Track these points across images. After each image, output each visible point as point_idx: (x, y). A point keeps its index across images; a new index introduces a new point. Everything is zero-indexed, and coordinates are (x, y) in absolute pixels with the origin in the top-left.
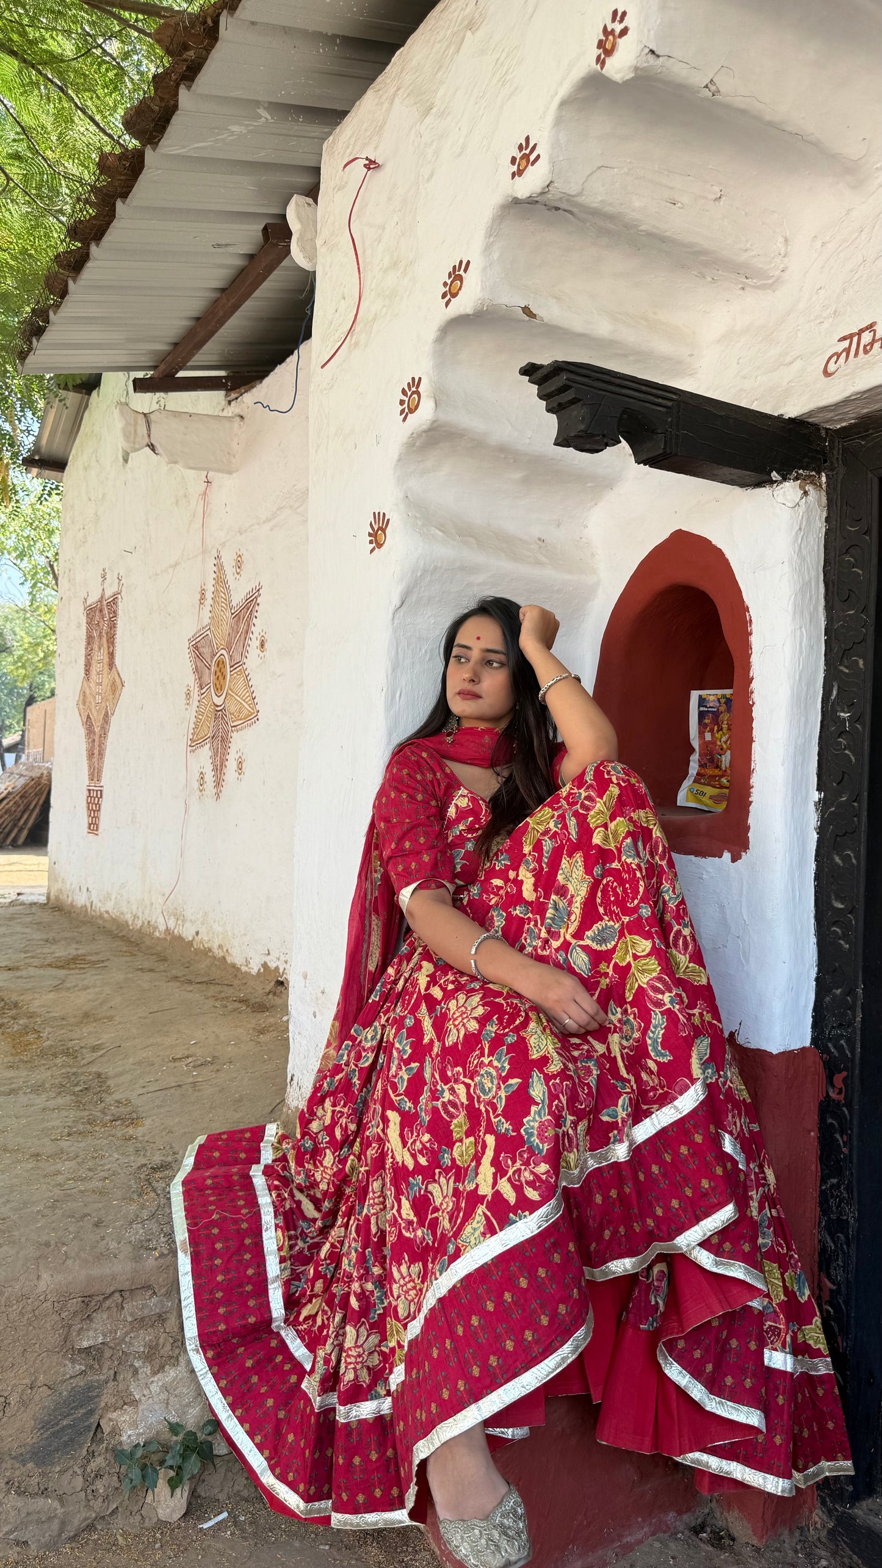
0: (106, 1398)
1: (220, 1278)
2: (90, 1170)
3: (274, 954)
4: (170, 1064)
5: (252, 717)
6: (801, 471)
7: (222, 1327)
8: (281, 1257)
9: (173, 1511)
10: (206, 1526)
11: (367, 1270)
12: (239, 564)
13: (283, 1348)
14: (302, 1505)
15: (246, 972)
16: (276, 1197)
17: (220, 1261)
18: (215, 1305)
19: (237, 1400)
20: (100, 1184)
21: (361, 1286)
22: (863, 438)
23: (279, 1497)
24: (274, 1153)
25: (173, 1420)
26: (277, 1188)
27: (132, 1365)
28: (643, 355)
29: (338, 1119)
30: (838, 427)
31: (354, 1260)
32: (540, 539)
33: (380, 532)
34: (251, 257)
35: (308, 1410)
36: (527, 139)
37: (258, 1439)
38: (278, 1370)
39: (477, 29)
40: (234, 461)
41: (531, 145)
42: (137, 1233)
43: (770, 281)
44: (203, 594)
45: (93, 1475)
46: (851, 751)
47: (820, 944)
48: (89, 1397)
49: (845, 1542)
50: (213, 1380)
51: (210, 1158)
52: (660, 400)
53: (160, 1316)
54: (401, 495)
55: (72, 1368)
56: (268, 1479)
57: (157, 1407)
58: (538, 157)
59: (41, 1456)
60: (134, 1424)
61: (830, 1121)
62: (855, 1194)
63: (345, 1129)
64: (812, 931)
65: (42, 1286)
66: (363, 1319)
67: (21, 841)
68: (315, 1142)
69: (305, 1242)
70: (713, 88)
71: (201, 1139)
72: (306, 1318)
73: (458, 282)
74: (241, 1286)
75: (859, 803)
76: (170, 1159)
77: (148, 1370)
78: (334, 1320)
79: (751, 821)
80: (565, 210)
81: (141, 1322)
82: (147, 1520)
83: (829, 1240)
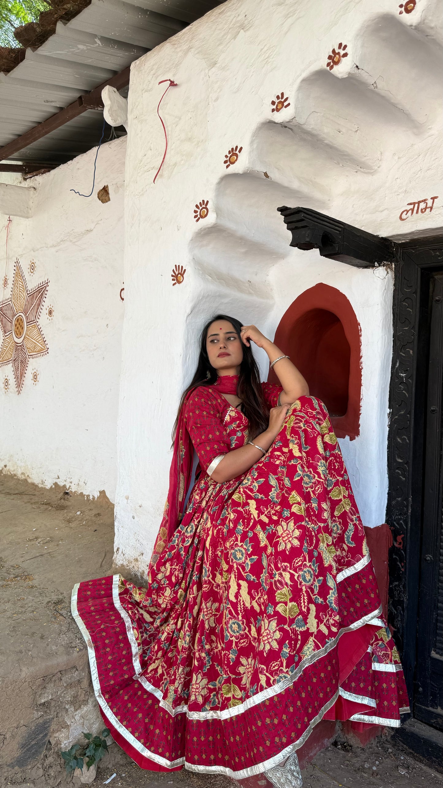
0: (53, 726)
1: (110, 658)
2: (21, 607)
3: (62, 478)
4: (29, 543)
5: (44, 351)
6: (385, 262)
7: (112, 682)
8: (138, 643)
9: (89, 778)
10: (107, 782)
11: (202, 646)
12: (32, 267)
13: (141, 687)
14: (169, 763)
15: (42, 488)
16: (132, 613)
17: (109, 649)
18: (107, 671)
19: (122, 716)
20: (31, 615)
21: (199, 654)
22: (413, 249)
23: (155, 761)
24: (119, 590)
25: (85, 732)
26: (131, 609)
27: (65, 708)
28: (308, 198)
29: (174, 572)
30: (400, 242)
31: (188, 641)
32: (249, 281)
33: (179, 275)
34: (61, 109)
35: (167, 716)
36: (282, 94)
37: (137, 734)
38: (141, 698)
39: (247, 30)
40: (30, 211)
41: (285, 98)
42: (64, 640)
43: (372, 171)
44: (6, 281)
45: (48, 767)
46: (405, 391)
47: (390, 478)
48: (45, 727)
49: (400, 740)
50: (110, 709)
51: (86, 595)
52: (337, 228)
53: (79, 681)
54: (191, 258)
55: (37, 714)
56: (147, 753)
57: (78, 727)
58: (289, 104)
59: (21, 762)
60: (68, 737)
61: (394, 556)
62: (407, 589)
63: (177, 577)
64: (386, 472)
65: (23, 675)
66: (200, 671)
68: (159, 584)
69: (147, 634)
70: (375, 85)
71: (77, 586)
72: (152, 671)
73: (235, 157)
74: (120, 660)
75: (410, 415)
76: (61, 597)
77: (72, 709)
78: (178, 671)
79: (360, 422)
80: (289, 128)
81: (70, 685)
82: (76, 785)
83: (393, 609)
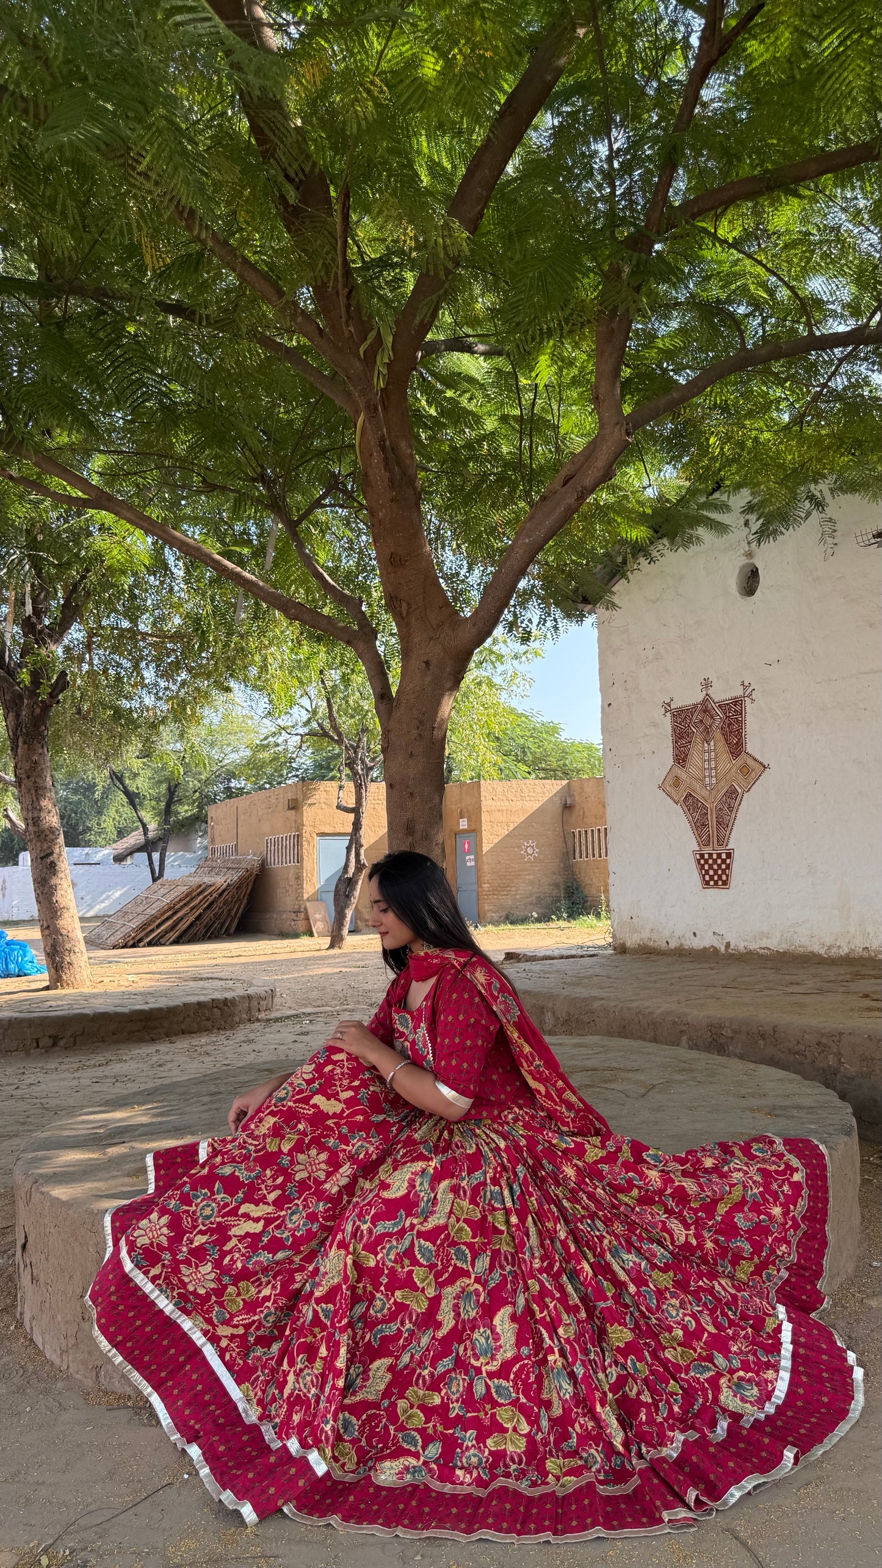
67: (232, 930)
